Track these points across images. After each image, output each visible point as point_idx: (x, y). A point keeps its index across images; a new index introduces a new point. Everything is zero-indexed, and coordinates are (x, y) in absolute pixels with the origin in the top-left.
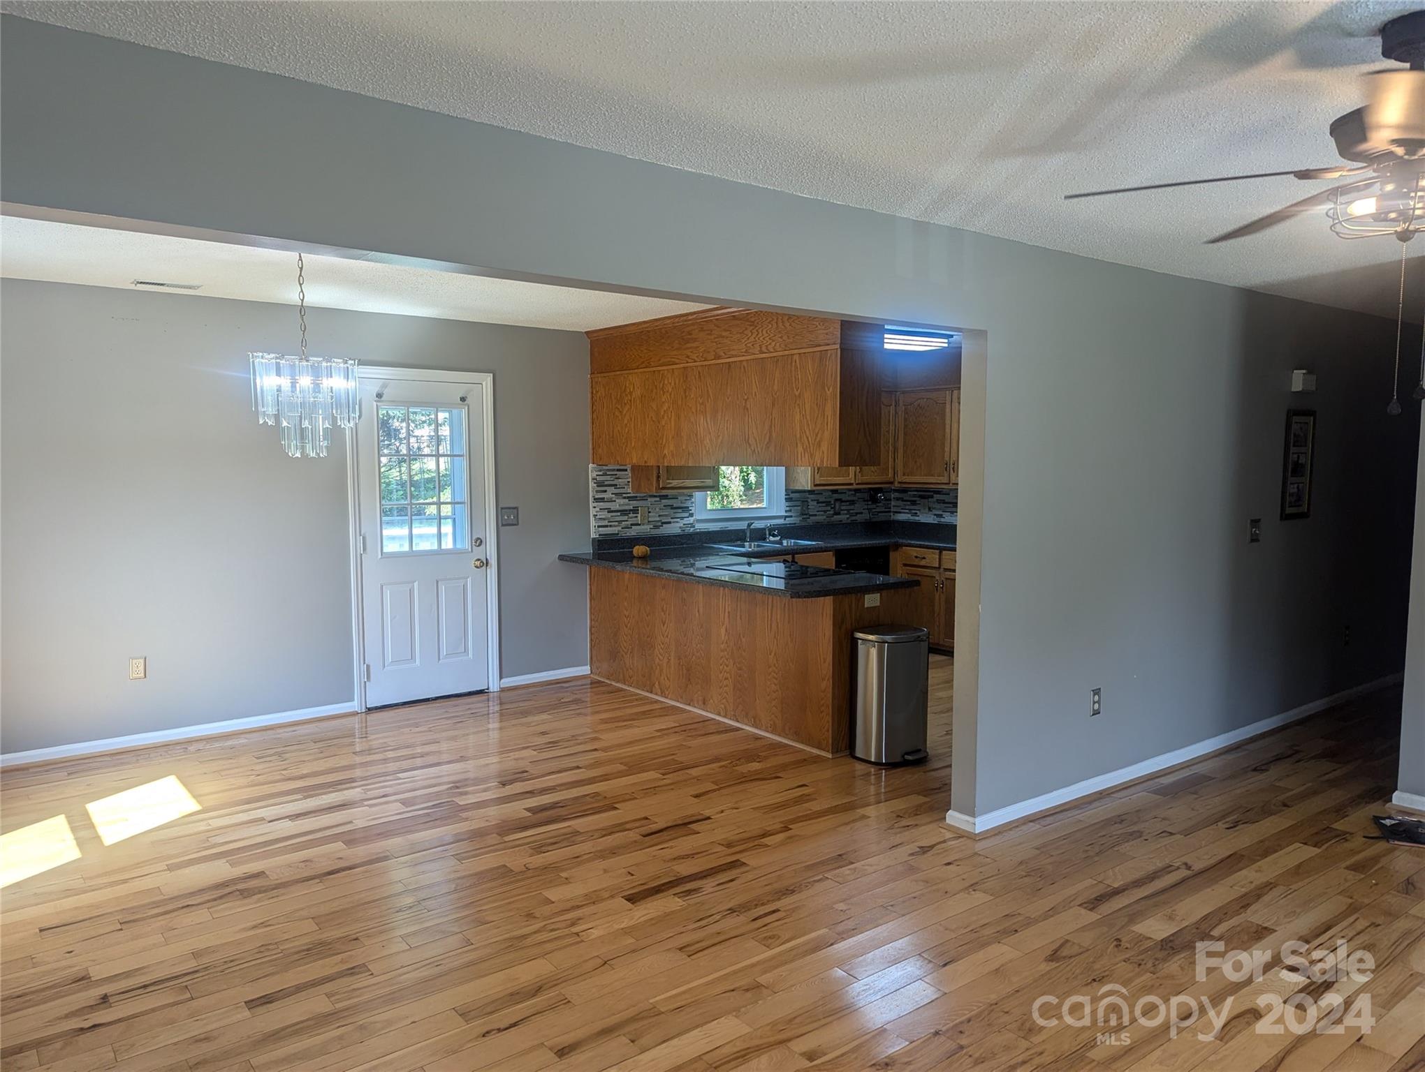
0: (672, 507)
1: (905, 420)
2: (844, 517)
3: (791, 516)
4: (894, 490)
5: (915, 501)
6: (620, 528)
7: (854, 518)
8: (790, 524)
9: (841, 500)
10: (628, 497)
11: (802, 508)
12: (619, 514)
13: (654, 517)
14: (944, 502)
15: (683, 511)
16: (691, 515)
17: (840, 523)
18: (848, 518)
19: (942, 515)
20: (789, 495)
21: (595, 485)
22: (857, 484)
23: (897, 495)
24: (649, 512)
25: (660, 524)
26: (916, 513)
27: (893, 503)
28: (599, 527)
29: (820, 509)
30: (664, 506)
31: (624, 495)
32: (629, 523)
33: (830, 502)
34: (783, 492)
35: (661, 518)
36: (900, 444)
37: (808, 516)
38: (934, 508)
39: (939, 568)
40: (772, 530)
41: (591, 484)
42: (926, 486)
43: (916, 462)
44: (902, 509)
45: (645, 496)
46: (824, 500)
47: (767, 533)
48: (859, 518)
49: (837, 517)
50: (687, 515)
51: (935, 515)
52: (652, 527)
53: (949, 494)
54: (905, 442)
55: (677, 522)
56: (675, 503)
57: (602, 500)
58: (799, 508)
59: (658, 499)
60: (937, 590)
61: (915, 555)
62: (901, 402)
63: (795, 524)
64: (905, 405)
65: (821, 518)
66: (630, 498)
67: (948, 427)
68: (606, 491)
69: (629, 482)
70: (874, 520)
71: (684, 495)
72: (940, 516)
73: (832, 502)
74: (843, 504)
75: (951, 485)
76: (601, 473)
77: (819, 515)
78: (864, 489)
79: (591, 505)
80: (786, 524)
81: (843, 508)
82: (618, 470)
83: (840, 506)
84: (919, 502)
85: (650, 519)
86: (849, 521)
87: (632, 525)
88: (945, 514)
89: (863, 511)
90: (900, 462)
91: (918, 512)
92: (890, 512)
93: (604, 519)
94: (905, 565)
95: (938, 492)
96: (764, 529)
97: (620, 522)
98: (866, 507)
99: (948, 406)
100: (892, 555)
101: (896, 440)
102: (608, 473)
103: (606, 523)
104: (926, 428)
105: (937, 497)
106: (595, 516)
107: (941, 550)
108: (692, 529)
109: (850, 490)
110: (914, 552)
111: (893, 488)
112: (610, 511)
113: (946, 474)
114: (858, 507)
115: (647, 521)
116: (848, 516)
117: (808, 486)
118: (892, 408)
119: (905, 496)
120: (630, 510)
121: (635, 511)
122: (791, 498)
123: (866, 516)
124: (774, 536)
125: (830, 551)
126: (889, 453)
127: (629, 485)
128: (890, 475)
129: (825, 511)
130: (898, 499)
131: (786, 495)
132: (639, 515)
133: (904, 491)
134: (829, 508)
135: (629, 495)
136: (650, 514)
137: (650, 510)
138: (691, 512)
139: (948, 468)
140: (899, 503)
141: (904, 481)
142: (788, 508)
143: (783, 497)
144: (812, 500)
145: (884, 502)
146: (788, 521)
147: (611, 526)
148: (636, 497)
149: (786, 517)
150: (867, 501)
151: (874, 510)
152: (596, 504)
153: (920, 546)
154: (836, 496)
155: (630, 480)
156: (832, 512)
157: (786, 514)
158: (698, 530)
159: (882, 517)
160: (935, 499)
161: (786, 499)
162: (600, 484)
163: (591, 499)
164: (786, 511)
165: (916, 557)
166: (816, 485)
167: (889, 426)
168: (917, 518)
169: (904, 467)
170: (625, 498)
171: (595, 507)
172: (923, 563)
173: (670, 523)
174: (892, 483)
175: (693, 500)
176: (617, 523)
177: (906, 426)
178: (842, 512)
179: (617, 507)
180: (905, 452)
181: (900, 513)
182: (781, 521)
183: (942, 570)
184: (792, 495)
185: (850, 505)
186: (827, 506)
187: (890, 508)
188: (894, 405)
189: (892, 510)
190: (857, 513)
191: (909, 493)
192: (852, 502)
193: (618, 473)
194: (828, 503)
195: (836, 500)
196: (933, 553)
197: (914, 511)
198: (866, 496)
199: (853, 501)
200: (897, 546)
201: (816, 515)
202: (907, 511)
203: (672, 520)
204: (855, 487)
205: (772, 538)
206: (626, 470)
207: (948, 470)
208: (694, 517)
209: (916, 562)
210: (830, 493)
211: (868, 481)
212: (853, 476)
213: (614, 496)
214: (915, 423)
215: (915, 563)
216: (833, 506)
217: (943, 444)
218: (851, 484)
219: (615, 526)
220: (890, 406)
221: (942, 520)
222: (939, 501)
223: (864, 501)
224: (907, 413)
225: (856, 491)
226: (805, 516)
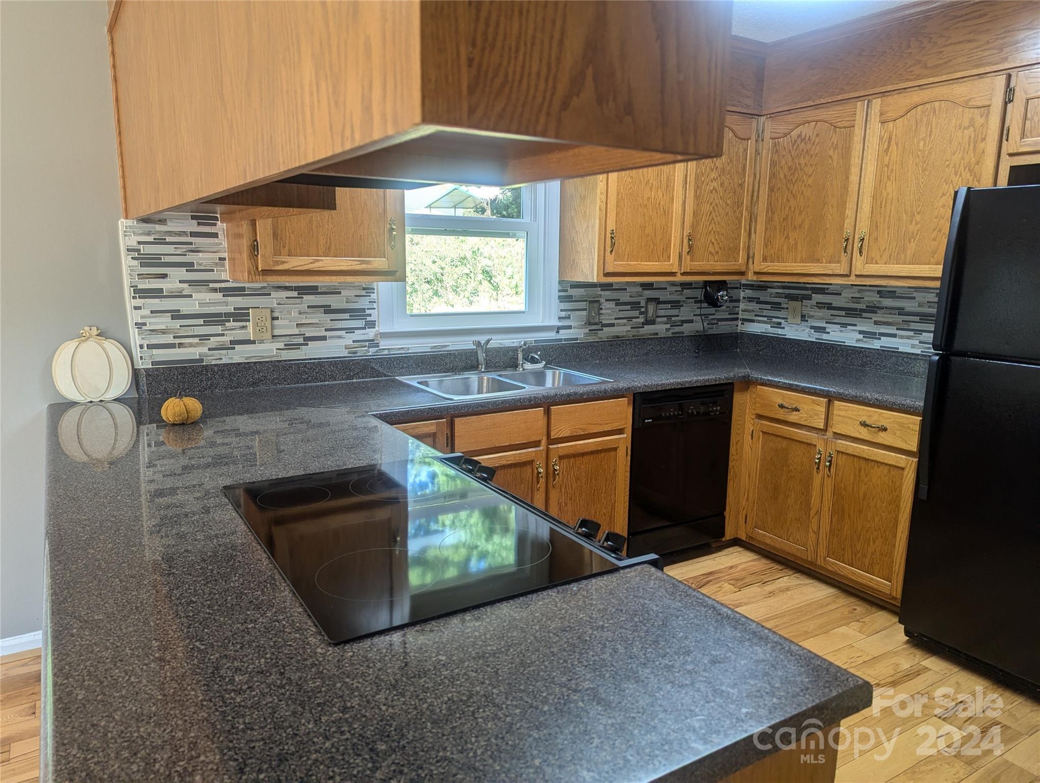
0: (328, 310)
1: (773, 164)
2: (661, 328)
3: (570, 327)
4: (744, 285)
5: (780, 304)
6: (205, 350)
7: (677, 329)
8: (565, 340)
9: (657, 301)
10: (221, 290)
11: (590, 313)
12: (201, 321)
13: (285, 326)
14: (830, 307)
15: (352, 318)
16: (372, 325)
17: (656, 339)
18: (667, 330)
19: (824, 328)
20: (567, 291)
21: (136, 263)
22: (684, 274)
23: (749, 293)
24: (274, 319)
25: (301, 340)
26: (780, 324)
27: (742, 306)
28: (150, 347)
29: (622, 315)
30: (308, 307)
31: (211, 285)
32: (226, 339)
33: (639, 303)
34: (556, 287)
35: (303, 330)
36: (762, 208)
37: (599, 327)
38: (810, 317)
39: (825, 430)
40: (529, 354)
41: (127, 263)
42: (795, 279)
43: (788, 237)
44: (756, 315)
45: (264, 288)
46: (628, 299)
47: (520, 356)
48: (687, 329)
49: (648, 329)
50: (361, 323)
51: (812, 327)
52: (282, 346)
53: (840, 294)
54: (769, 203)
55: (339, 337)
56: (334, 302)
57: (157, 293)
58: (585, 313)
59: (295, 294)
60: (818, 468)
61: (780, 401)
62: (767, 135)
63: (577, 339)
64: (773, 139)
65: (623, 330)
66: (228, 292)
67: (855, 171)
68: (164, 276)
69: (223, 259)
70: (711, 332)
71: (352, 286)
72: (822, 330)
73: (643, 304)
74: (661, 306)
75: (853, 277)
76: (150, 239)
77: (619, 325)
78: (696, 283)
79: (129, 302)
80: (561, 340)
81: (662, 313)
82: (193, 234)
83: (656, 311)
84: (785, 306)
85: (276, 332)
86: (669, 334)
87: (232, 342)
88: (830, 328)
89: (695, 318)
90: (758, 238)
91: (783, 321)
92: (737, 319)
93: (163, 332)
94: (760, 417)
95: (821, 291)
96: (515, 350)
97: (204, 337)
98: (698, 312)
99: (858, 131)
100: (739, 399)
101: (753, 201)
102: (168, 239)
103: (169, 339)
104: (810, 176)
105: (817, 298)
106: (139, 325)
107: (831, 398)
108: (372, 350)
109: (673, 284)
110: (777, 396)
111: (743, 282)
112: (176, 315)
113: (844, 258)
114: (685, 312)
115: (268, 335)
116: (668, 326)
117: (593, 277)
118: (751, 144)
119: (763, 296)
120: (228, 315)
121: (241, 315)
122: (571, 297)
123: (697, 326)
124: (533, 361)
125: (623, 396)
126: (740, 222)
127: (223, 266)
128: (742, 259)
129: (630, 319)
130: (750, 299)
131: (559, 291)
132: (250, 325)
133: (762, 287)
134: (636, 313)
135: (223, 285)
136: (276, 322)
137: (276, 315)
138: (369, 319)
139: (849, 247)
140: (753, 306)
141: (765, 270)
142: (563, 314)
143: (555, 294)
144: (607, 300)
145: (728, 304)
146: (564, 334)
147: (181, 345)
148: (243, 289)
149: (558, 329)
150: (701, 302)
151: (711, 317)
152: (139, 302)
153: (790, 388)
154: (649, 294)
155: (226, 255)
156: (641, 320)
157: (560, 324)
158: (386, 352)
159: (724, 328)
160: (813, 302)
161: (559, 297)
162: (147, 261)
163: (127, 292)
164: (560, 318)
165: (781, 406)
166: (607, 275)
167: (745, 174)
168: (780, 331)
169: (766, 245)
170: (215, 290)
171: (136, 308)
172: (793, 417)
173: (324, 338)
174: (742, 274)
175: (374, 296)
176: (196, 340)
177: (773, 175)
178: (659, 320)
179: (196, 309)
180: (769, 220)
181: (753, 321)
182: (552, 335)
183: (829, 434)
184: (572, 292)
185: (672, 308)
186: (633, 309)
187: (738, 314)
188: (753, 138)
189: (740, 316)
190: (683, 322)
191: (769, 290)
192: (676, 304)
193: (193, 240)
194: (635, 305)
195: (649, 300)
196: (813, 401)
197: (774, 320)
198: (699, 294)
199: (678, 302)
200: (747, 383)
201: (613, 325)
202: (765, 319)
203: (328, 334)
204: (679, 278)
205: (529, 366)
206: (215, 235)
207: (849, 251)
208: (377, 328)
209: (781, 414)
210: (640, 289)
211: (700, 269)
212: (677, 259)
213: (185, 285)
214: (790, 168)
215: (777, 417)
216: (643, 310)
217: (842, 205)
218: (673, 274)
219: (191, 345)
220: (748, 140)
221: (825, 336)
222: (820, 305)
223: (696, 302)
224: (777, 151)
225: (685, 286)
226: (594, 327)
